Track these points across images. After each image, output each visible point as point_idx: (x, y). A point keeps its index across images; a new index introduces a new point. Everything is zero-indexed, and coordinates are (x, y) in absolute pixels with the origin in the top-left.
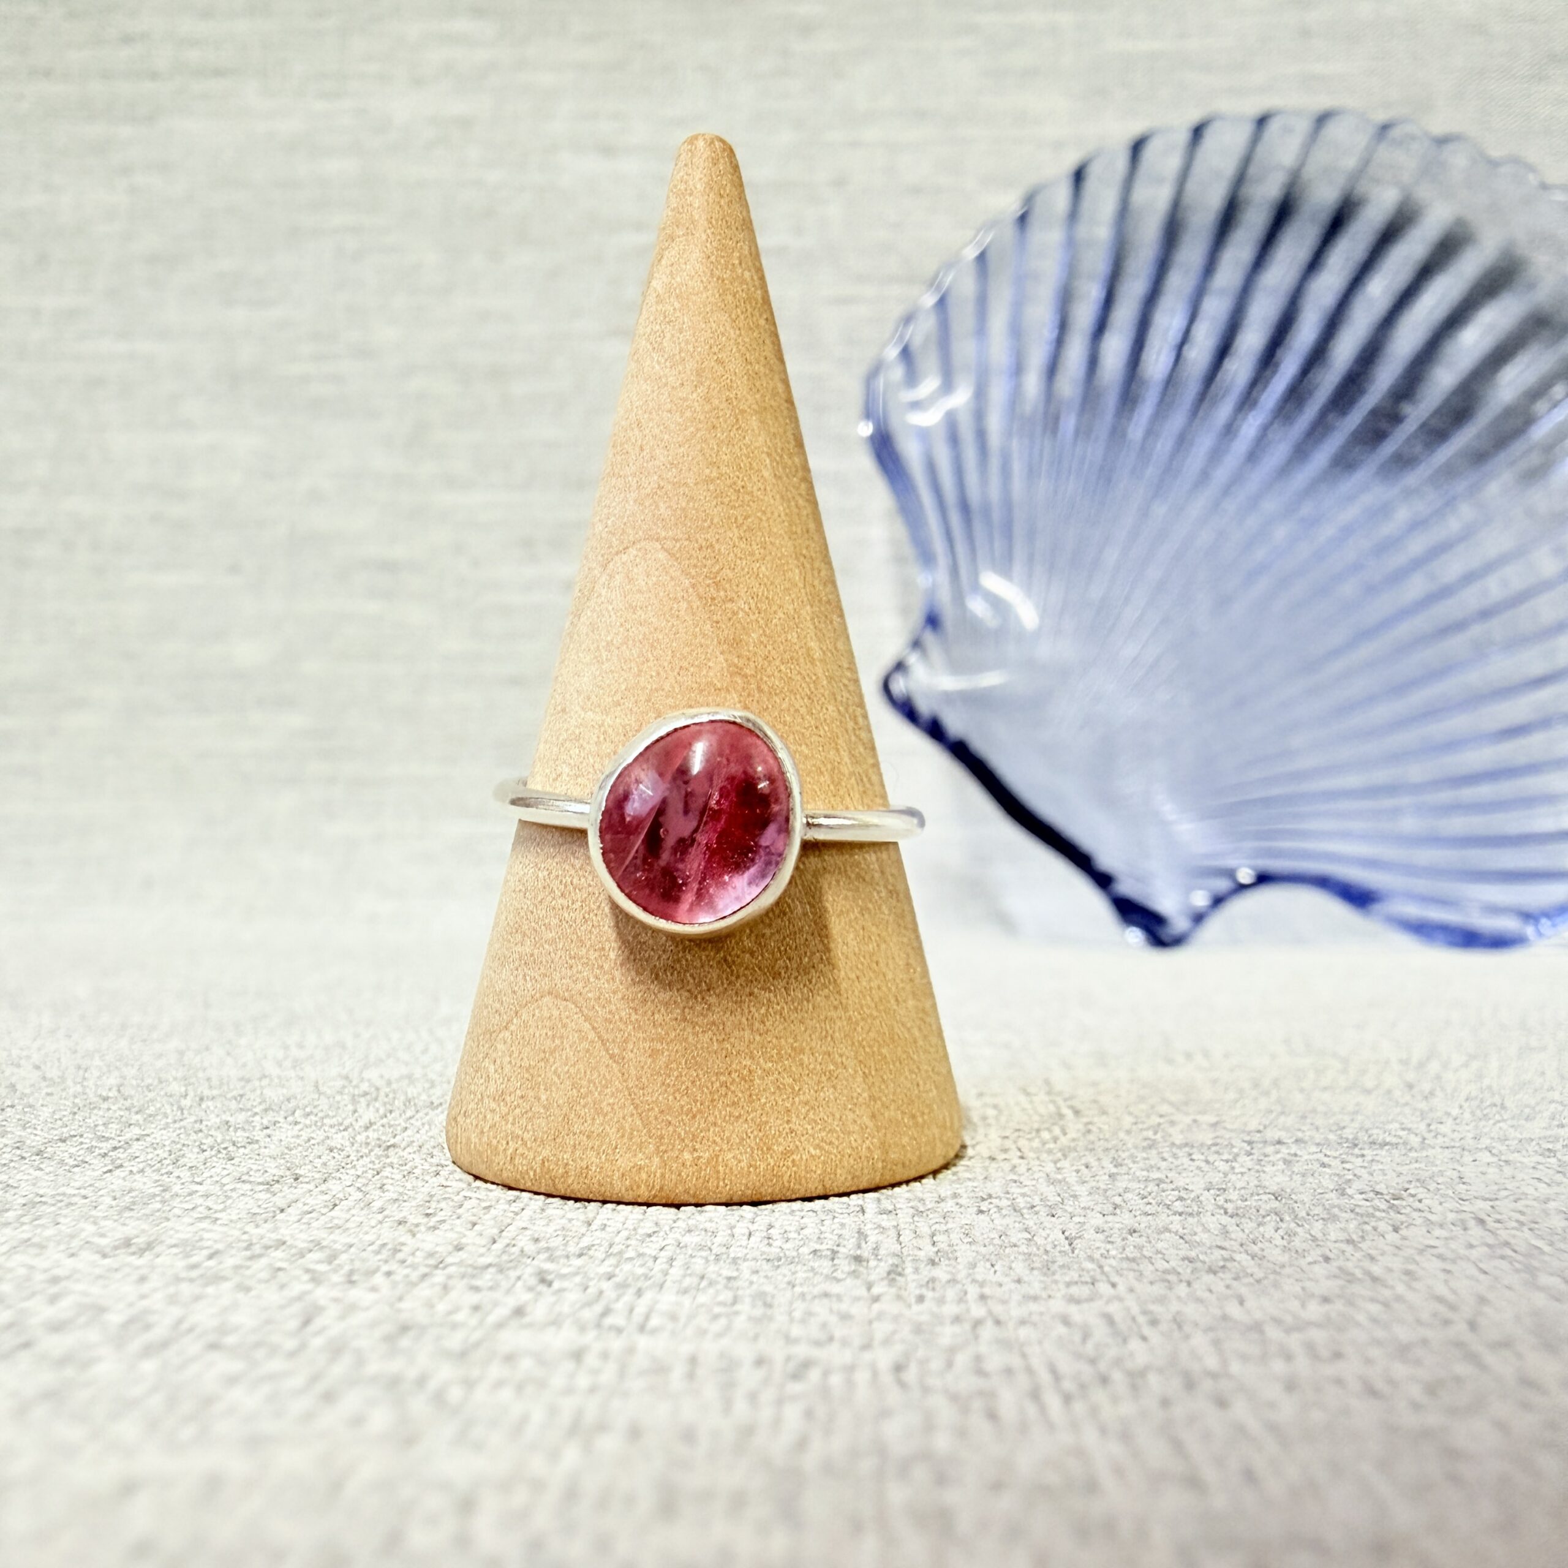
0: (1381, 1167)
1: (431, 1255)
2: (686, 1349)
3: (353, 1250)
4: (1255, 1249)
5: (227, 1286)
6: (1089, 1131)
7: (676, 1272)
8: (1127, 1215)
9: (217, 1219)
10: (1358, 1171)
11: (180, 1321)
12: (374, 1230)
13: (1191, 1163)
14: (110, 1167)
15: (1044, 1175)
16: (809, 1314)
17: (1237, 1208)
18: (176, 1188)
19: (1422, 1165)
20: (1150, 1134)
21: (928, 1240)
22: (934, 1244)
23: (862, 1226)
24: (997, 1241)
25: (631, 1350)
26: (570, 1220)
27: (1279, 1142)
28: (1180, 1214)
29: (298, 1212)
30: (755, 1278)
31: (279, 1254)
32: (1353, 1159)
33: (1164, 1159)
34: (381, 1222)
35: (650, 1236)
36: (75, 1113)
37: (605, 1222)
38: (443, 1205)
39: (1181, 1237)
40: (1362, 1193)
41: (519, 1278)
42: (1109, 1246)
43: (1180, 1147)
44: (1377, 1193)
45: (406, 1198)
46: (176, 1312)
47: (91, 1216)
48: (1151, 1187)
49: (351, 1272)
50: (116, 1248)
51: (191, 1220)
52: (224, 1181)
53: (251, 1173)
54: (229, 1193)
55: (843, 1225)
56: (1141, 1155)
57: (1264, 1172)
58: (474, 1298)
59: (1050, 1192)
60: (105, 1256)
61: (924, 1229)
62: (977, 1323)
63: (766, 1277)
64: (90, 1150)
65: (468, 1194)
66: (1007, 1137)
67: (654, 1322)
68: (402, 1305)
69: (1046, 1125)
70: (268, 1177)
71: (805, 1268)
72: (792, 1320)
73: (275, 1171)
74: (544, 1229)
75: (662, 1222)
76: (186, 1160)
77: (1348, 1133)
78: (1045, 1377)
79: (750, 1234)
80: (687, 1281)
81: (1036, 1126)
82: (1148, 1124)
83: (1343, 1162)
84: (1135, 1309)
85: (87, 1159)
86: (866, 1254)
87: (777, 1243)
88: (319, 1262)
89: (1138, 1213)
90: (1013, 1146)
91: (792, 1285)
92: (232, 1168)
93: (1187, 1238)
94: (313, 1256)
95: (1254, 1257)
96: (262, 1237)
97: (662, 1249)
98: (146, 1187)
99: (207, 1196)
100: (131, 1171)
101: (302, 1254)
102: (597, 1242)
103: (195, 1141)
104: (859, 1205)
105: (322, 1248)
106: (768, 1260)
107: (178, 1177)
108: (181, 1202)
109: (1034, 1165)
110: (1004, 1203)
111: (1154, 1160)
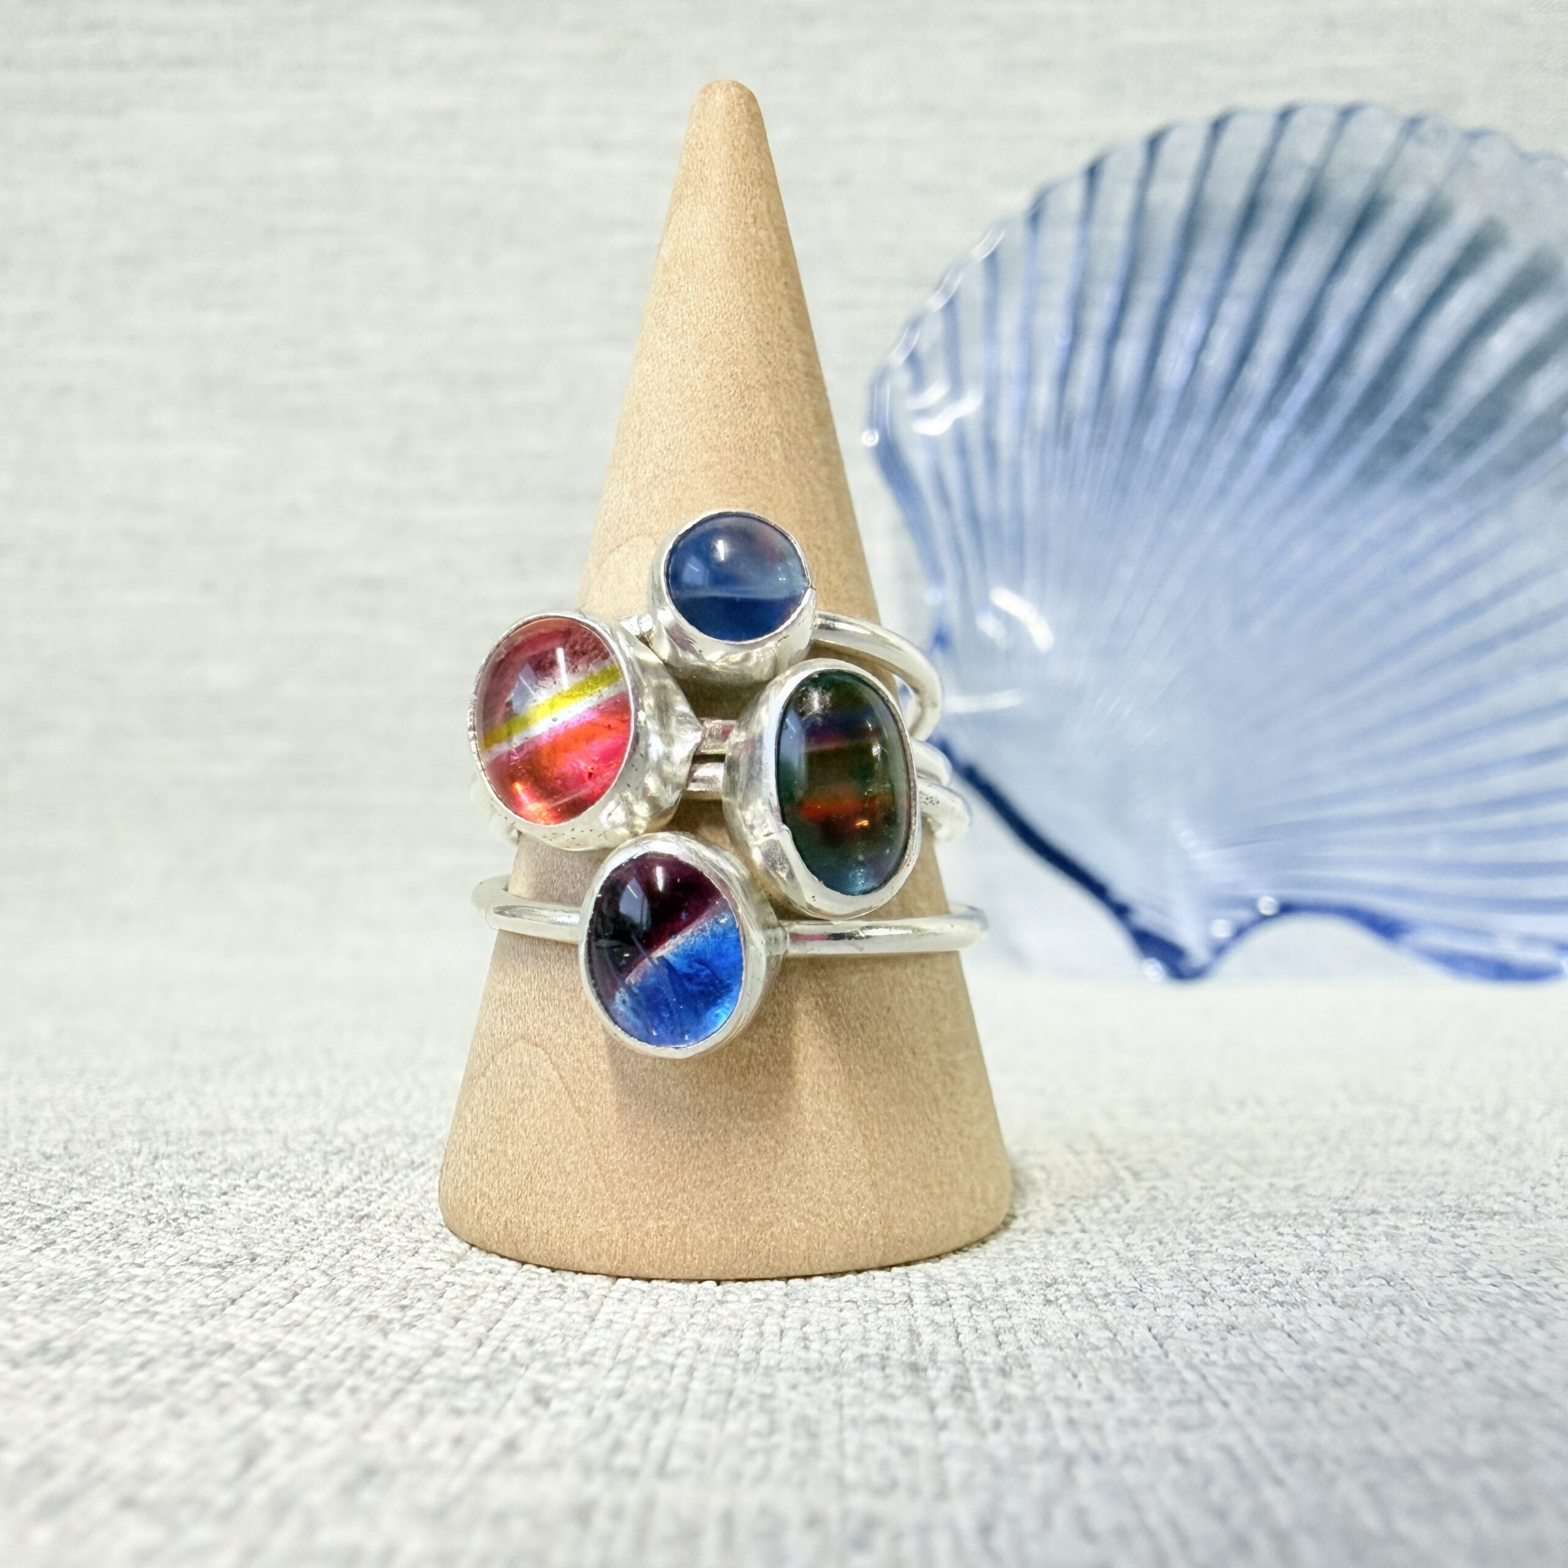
0: (1498, 1243)
1: (404, 1363)
2: (718, 1502)
3: (312, 1356)
4: (1380, 1350)
5: (156, 1409)
6: (1155, 1199)
7: (698, 1387)
8: (1219, 1306)
9: (156, 1313)
10: (1476, 1248)
11: (91, 1464)
12: (338, 1329)
13: (1279, 1238)
14: (39, 1245)
15: (1113, 1253)
16: (864, 1448)
17: (1346, 1296)
18: (113, 1272)
19: (1545, 1240)
20: (1223, 1201)
21: (992, 1340)
22: (1000, 1344)
23: (912, 1322)
24: (1074, 1342)
25: (649, 1505)
26: (570, 1314)
27: (1374, 1212)
28: (1282, 1304)
29: (252, 1304)
30: (793, 1395)
31: (223, 1362)
32: (1464, 1233)
33: (1248, 1234)
34: (347, 1317)
35: (664, 1335)
36: (10, 1176)
37: (611, 1316)
38: (421, 1293)
39: (1290, 1336)
40: (1486, 1277)
41: (510, 1396)
42: (1207, 1349)
43: (1260, 1217)
44: (1506, 1277)
45: (378, 1283)
46: (90, 1448)
47: (8, 1310)
48: (1240, 1268)
49: (309, 1389)
50: (31, 1354)
51: (123, 1316)
52: (171, 1262)
53: (202, 1252)
54: (173, 1279)
55: (890, 1321)
56: (1219, 1229)
57: (1367, 1250)
58: (455, 1426)
59: (1123, 1274)
60: (16, 1364)
61: (986, 1327)
62: (1070, 1462)
63: (808, 1394)
64: (21, 1222)
65: (451, 1278)
66: (1060, 1205)
67: (677, 1461)
68: (370, 1437)
69: (1103, 1191)
70: (221, 1258)
71: (852, 1381)
72: (842, 1455)
73: (227, 1250)
74: (541, 1326)
75: (678, 1317)
76: (129, 1234)
77: (1448, 1199)
78: (1168, 1540)
79: (782, 1332)
80: (713, 1401)
81: (1093, 1191)
82: (1220, 1189)
83: (1453, 1236)
84: (1260, 1438)
85: (16, 1233)
86: (923, 1361)
87: (815, 1346)
88: (273, 1373)
89: (1232, 1303)
90: (1071, 1216)
91: (839, 1405)
92: (180, 1246)
93: (1297, 1336)
94: (265, 1365)
95: (1381, 1362)
96: (206, 1338)
97: (679, 1354)
98: (77, 1271)
99: (147, 1282)
100: (64, 1251)
101: (251, 1364)
102: (603, 1344)
103: (142, 1211)
104: (904, 1293)
105: (276, 1354)
106: (807, 1370)
107: (118, 1257)
108: (117, 1290)
109: (1099, 1239)
110: (1074, 1290)
111: (1238, 1235)
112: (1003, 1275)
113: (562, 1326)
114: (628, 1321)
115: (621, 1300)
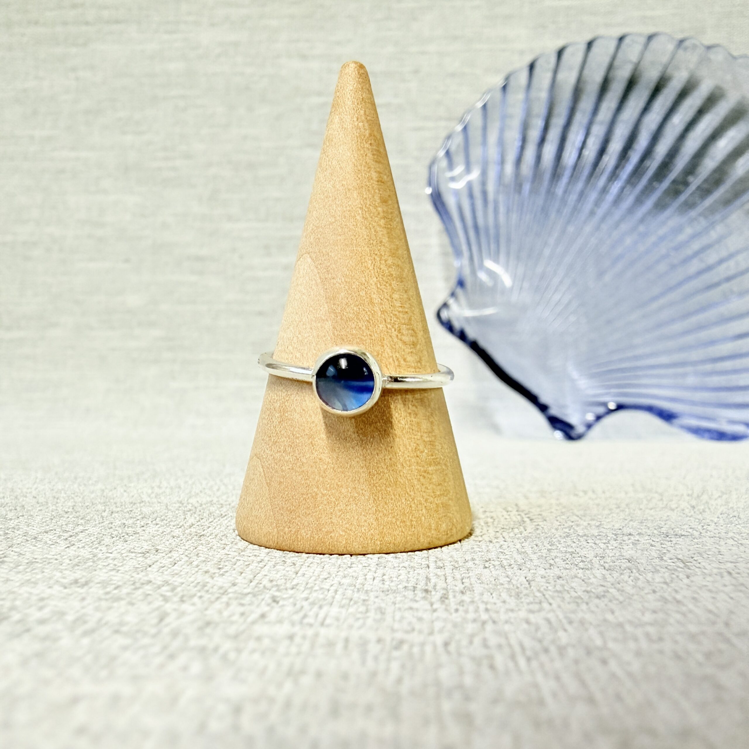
0: (680, 547)
1: (221, 588)
2: (343, 634)
3: (183, 585)
4: (618, 586)
5: (123, 603)
6: (537, 529)
7: (338, 597)
8: (556, 569)
9: (119, 570)
10: (669, 549)
11: (100, 620)
12: (193, 576)
13: (587, 544)
14: (69, 545)
15: (516, 550)
16: (402, 618)
17: (610, 566)
18: (100, 555)
19: (700, 546)
20: (567, 530)
21: (460, 581)
22: (463, 583)
23: (428, 575)
24: (493, 582)
25: (316, 635)
26: (288, 571)
28: (582, 569)
29: (157, 567)
30: (376, 600)
31: (148, 587)
32: (666, 543)
33: (574, 542)
34: (197, 572)
35: (326, 579)
36: (52, 519)
37: (304, 572)
38: (227, 564)
39: (583, 581)
40: (671, 559)
41: (263, 599)
42: (548, 585)
43: (582, 537)
44: (679, 559)
45: (209, 560)
46: (99, 615)
47: (59, 569)
48: (568, 555)
49: (183, 596)
50: (71, 584)
51: (106, 571)
52: (123, 552)
53: (135, 548)
54: (125, 558)
55: (418, 574)
56: (562, 541)
57: (623, 549)
58: (242, 609)
59: (519, 558)
60: (65, 588)
61: (458, 576)
62: (484, 623)
63: (382, 600)
65: (239, 558)
66: (497, 532)
67: (328, 621)
68: (208, 612)
69: (516, 526)
70: (143, 550)
71: (401, 595)
72: (394, 620)
73: (146, 547)
74: (275, 575)
75: (332, 572)
76: (104, 542)
77: (663, 530)
78: (517, 649)
79: (374, 579)
80: (344, 602)
81: (512, 526)
82: (566, 525)
83: (661, 544)
84: (561, 616)
85: (58, 541)
86: (430, 589)
87: (387, 583)
88: (167, 591)
89: (562, 568)
90: (501, 536)
91: (394, 603)
92: (126, 546)
93: (586, 581)
94: (165, 588)
95: (618, 590)
96: (140, 579)
97: (332, 585)
98: (84, 555)
99: (114, 559)
100: (79, 547)
101: (159, 587)
102: (301, 582)
103: (109, 533)
104: (426, 564)
105: (169, 585)
106: (383, 591)
107: (101, 550)
108: (102, 562)
109: (511, 545)
110: (497, 563)
111: (569, 543)
112: (468, 557)
113: (284, 575)
114: (311, 574)
115: (308, 566)
